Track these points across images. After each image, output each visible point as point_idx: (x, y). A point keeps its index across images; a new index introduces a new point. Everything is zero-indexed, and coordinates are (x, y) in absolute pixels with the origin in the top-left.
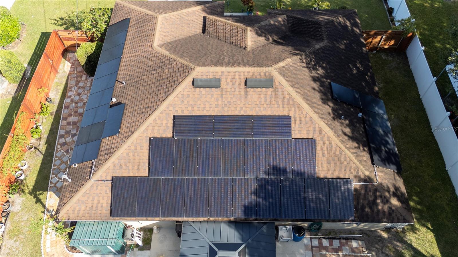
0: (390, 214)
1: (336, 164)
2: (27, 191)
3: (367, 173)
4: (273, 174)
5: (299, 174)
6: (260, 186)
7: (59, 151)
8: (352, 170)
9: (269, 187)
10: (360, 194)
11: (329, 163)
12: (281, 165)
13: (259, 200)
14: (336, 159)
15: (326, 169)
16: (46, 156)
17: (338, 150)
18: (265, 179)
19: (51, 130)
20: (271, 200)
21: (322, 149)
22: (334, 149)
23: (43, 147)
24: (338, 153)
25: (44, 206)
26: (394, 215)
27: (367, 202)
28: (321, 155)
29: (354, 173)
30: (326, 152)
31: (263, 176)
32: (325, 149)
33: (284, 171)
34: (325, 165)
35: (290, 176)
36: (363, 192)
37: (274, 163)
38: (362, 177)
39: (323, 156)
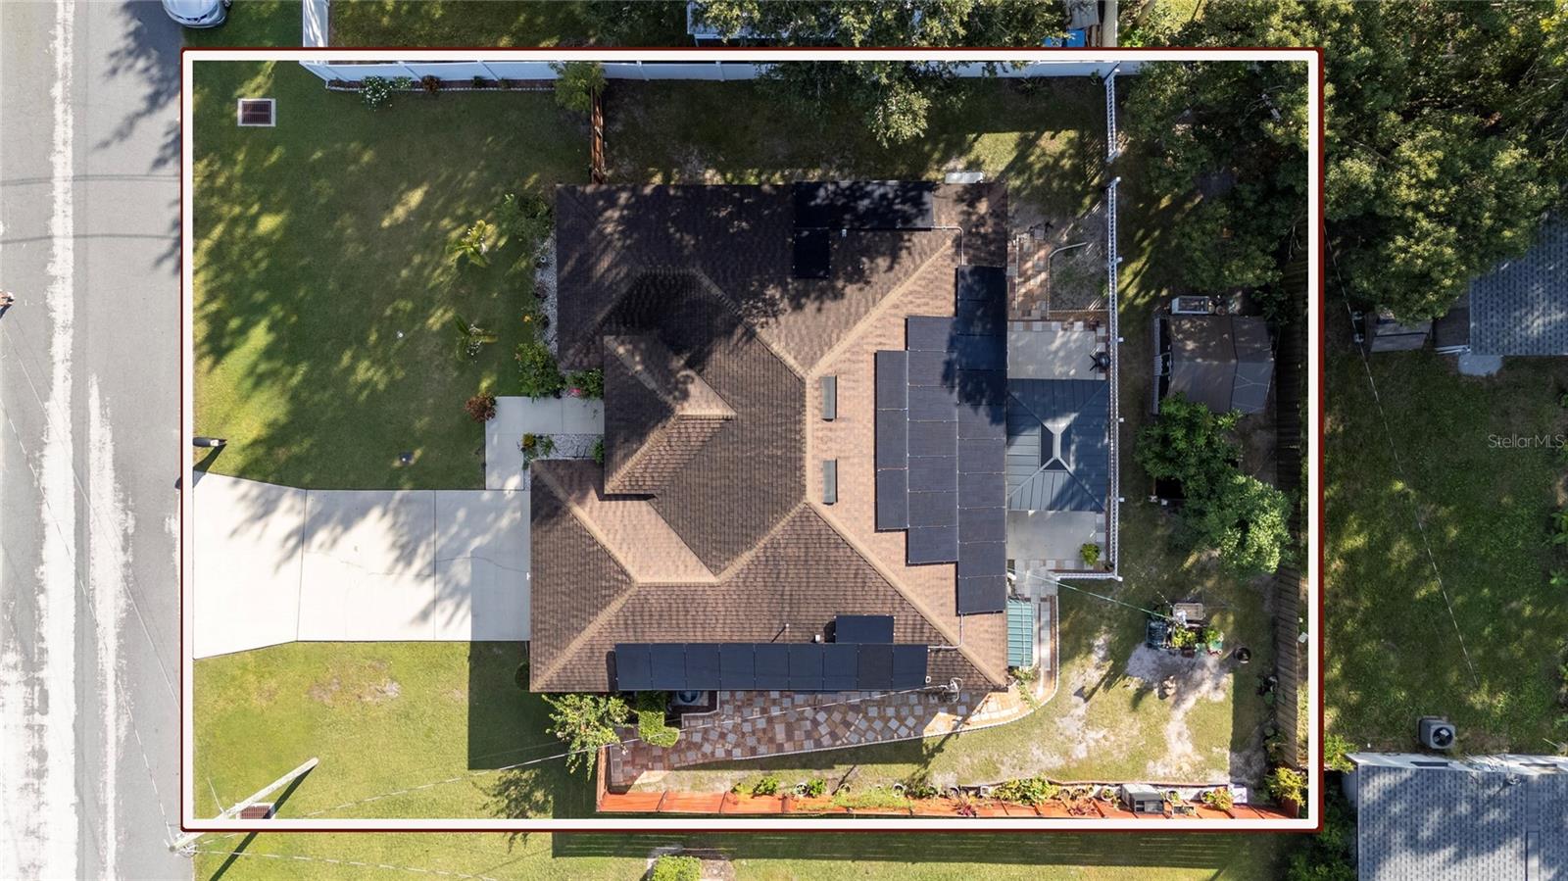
0: (997, 216)
1: (937, 287)
3: (949, 243)
4: (953, 380)
5: (952, 343)
6: (968, 401)
7: (850, 739)
8: (946, 263)
9: (969, 388)
10: (974, 256)
11: (936, 297)
12: (940, 368)
13: (984, 402)
14: (931, 286)
15: (944, 303)
16: (858, 759)
17: (919, 282)
18: (960, 392)
19: (804, 767)
20: (984, 385)
21: (919, 306)
22: (918, 289)
23: (840, 771)
24: (923, 283)
25: (949, 736)
26: (999, 211)
27: (983, 247)
28: (926, 308)
29: (949, 261)
30: (923, 300)
31: (955, 396)
32: (918, 301)
33: (949, 364)
34: (939, 303)
35: (955, 355)
36: (971, 252)
37: (938, 378)
38: (953, 250)
39: (927, 304)
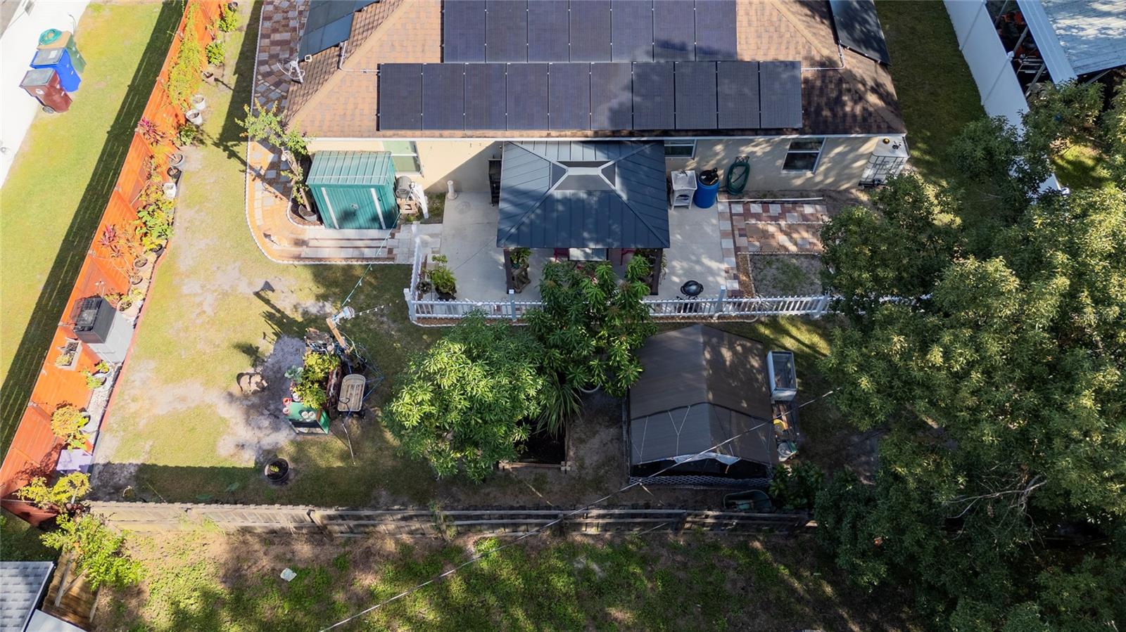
0: (864, 119)
1: (770, 37)
2: (209, 142)
3: (826, 52)
4: (661, 56)
5: (706, 53)
6: (638, 75)
7: (261, 85)
8: (800, 47)
9: (655, 78)
10: (813, 87)
11: (759, 37)
12: (677, 39)
13: (637, 99)
14: (772, 29)
15: (753, 46)
16: (238, 92)
17: (775, 13)
18: (647, 64)
19: (242, 53)
20: (658, 99)
21: (748, 14)
22: (767, 13)
23: (231, 79)
24: (775, 19)
25: (244, 163)
26: (871, 120)
27: (824, 100)
28: (745, 23)
29: (804, 53)
30: (754, 18)
31: (644, 59)
32: (752, 13)
33: (682, 48)
34: (752, 41)
35: (692, 58)
36: (818, 83)
37: (663, 36)
38: (818, 58)
39: (750, 25)
